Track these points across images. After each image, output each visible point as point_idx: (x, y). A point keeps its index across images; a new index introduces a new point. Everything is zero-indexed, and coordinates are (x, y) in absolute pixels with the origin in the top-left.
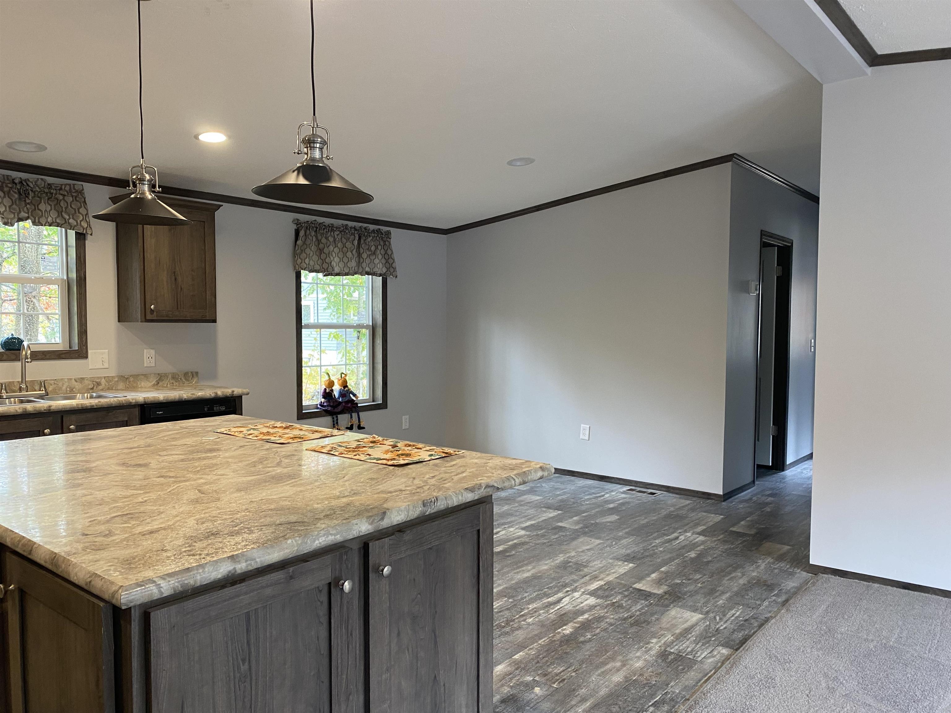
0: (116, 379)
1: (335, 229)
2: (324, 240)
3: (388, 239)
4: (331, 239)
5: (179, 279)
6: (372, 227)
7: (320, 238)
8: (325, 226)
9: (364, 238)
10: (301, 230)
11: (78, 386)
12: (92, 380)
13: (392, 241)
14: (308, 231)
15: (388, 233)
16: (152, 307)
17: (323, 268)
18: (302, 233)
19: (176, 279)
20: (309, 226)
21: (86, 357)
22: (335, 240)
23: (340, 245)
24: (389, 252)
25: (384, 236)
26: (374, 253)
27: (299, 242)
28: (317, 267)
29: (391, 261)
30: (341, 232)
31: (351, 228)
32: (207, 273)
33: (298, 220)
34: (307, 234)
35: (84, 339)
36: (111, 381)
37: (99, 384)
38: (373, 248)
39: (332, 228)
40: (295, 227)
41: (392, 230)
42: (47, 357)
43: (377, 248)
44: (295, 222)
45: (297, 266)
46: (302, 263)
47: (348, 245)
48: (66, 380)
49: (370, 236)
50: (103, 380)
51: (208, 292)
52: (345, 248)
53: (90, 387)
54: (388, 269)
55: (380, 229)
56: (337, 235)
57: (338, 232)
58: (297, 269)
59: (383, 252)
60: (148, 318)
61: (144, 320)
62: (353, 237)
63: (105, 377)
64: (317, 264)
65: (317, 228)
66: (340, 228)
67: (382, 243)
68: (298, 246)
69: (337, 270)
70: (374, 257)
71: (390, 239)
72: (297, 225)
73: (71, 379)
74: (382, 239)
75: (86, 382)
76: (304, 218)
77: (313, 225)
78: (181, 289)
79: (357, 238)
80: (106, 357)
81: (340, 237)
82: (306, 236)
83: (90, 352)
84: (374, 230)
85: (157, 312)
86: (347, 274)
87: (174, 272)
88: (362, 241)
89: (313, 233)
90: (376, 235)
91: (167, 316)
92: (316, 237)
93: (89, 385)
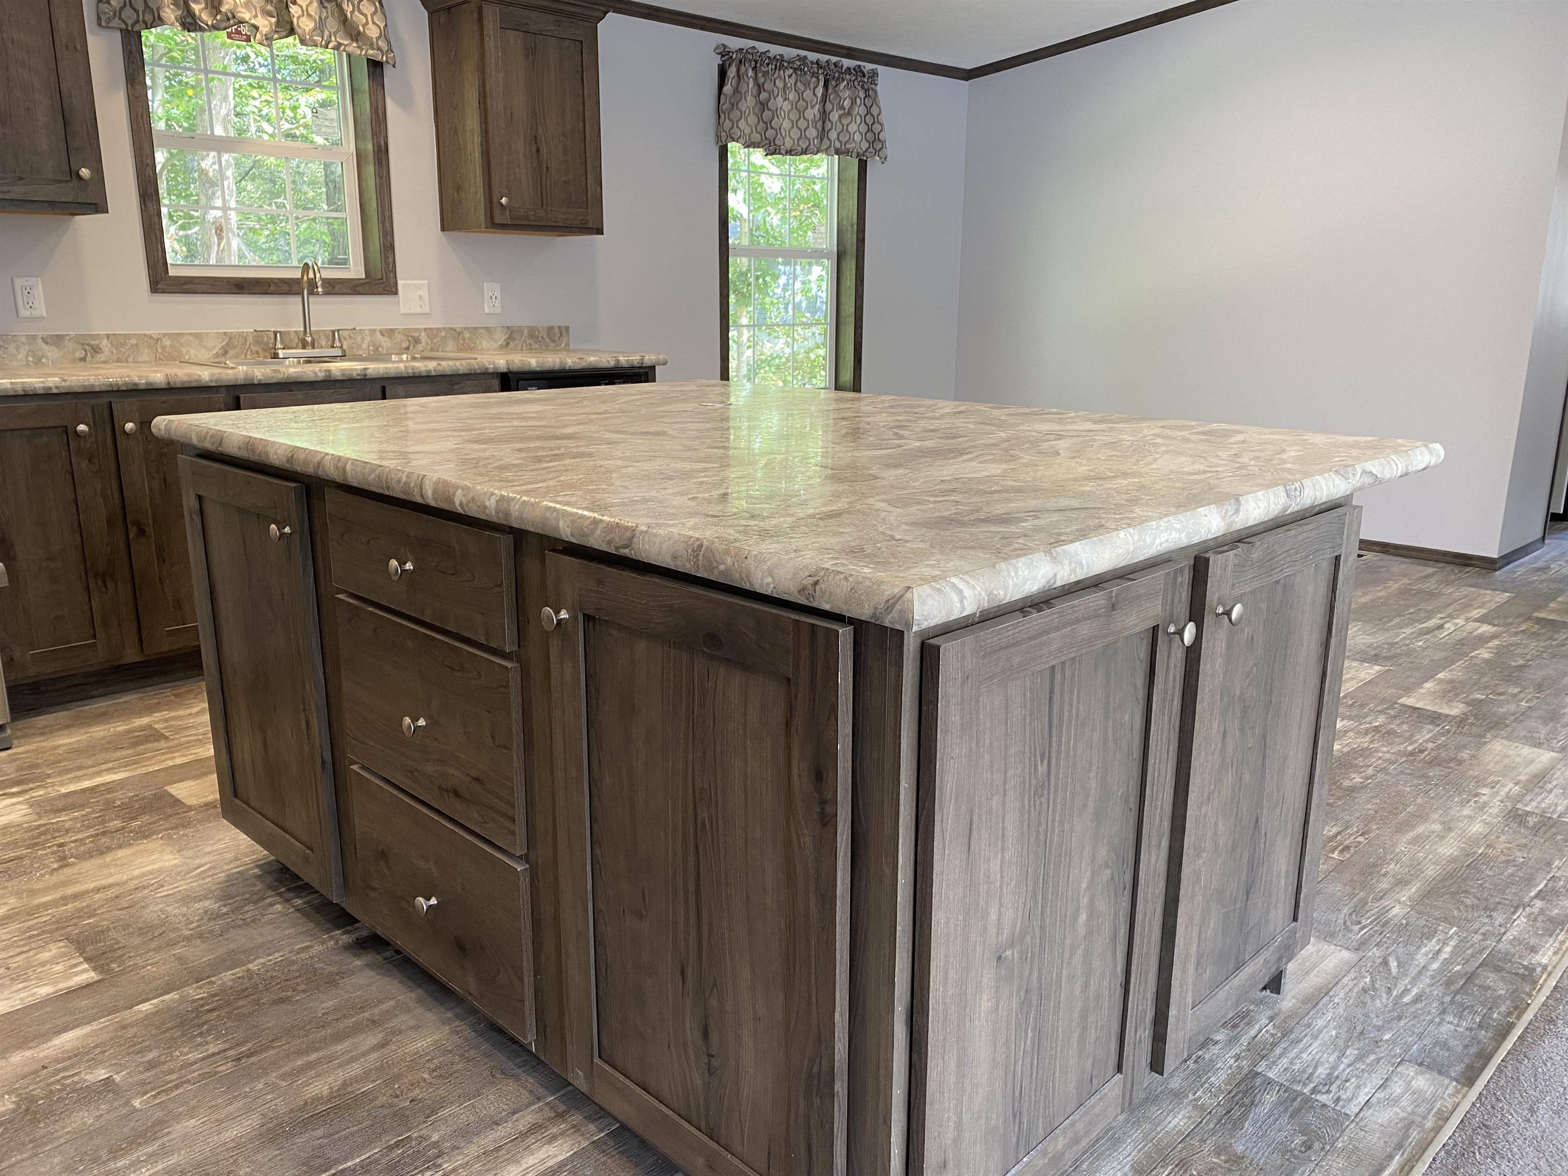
0: (443, 334)
1: (786, 64)
2: (767, 86)
3: (873, 86)
4: (780, 84)
5: (544, 150)
6: (847, 63)
7: (761, 80)
8: (769, 58)
9: (834, 83)
10: (730, 65)
11: (385, 342)
12: (407, 333)
13: (878, 88)
14: (743, 68)
15: (874, 74)
16: (504, 200)
17: (766, 138)
18: (732, 72)
19: (538, 150)
20: (744, 57)
21: (396, 293)
22: (785, 84)
23: (792, 96)
24: (875, 111)
25: (866, 80)
26: (849, 113)
27: (727, 89)
28: (756, 138)
29: (876, 127)
30: (795, 70)
31: (812, 63)
32: (588, 139)
33: (725, 46)
34: (741, 73)
35: (390, 260)
36: (435, 337)
37: (417, 341)
38: (847, 103)
39: (780, 63)
40: (718, 60)
41: (880, 69)
42: (337, 289)
43: (853, 102)
44: (718, 51)
45: (723, 134)
46: (732, 128)
47: (808, 94)
48: (367, 332)
49: (843, 80)
50: (423, 334)
51: (589, 177)
52: (801, 102)
53: (404, 345)
54: (871, 143)
55: (859, 66)
56: (790, 76)
57: (791, 71)
58: (724, 139)
59: (862, 110)
60: (498, 220)
61: (489, 224)
62: (814, 79)
63: (425, 330)
64: (757, 132)
65: (756, 62)
66: (793, 63)
67: (862, 94)
68: (725, 95)
69: (788, 144)
70: (850, 119)
71: (876, 85)
72: (723, 56)
73: (375, 331)
74: (863, 87)
75: (398, 337)
76: (735, 43)
77: (751, 57)
78: (547, 168)
79: (822, 83)
80: (425, 294)
81: (792, 81)
82: (739, 76)
83: (400, 283)
84: (849, 69)
85: (510, 211)
86: (804, 152)
87: (536, 138)
88: (830, 91)
89: (750, 73)
90: (853, 78)
91: (527, 218)
92: (756, 79)
93: (402, 341)
